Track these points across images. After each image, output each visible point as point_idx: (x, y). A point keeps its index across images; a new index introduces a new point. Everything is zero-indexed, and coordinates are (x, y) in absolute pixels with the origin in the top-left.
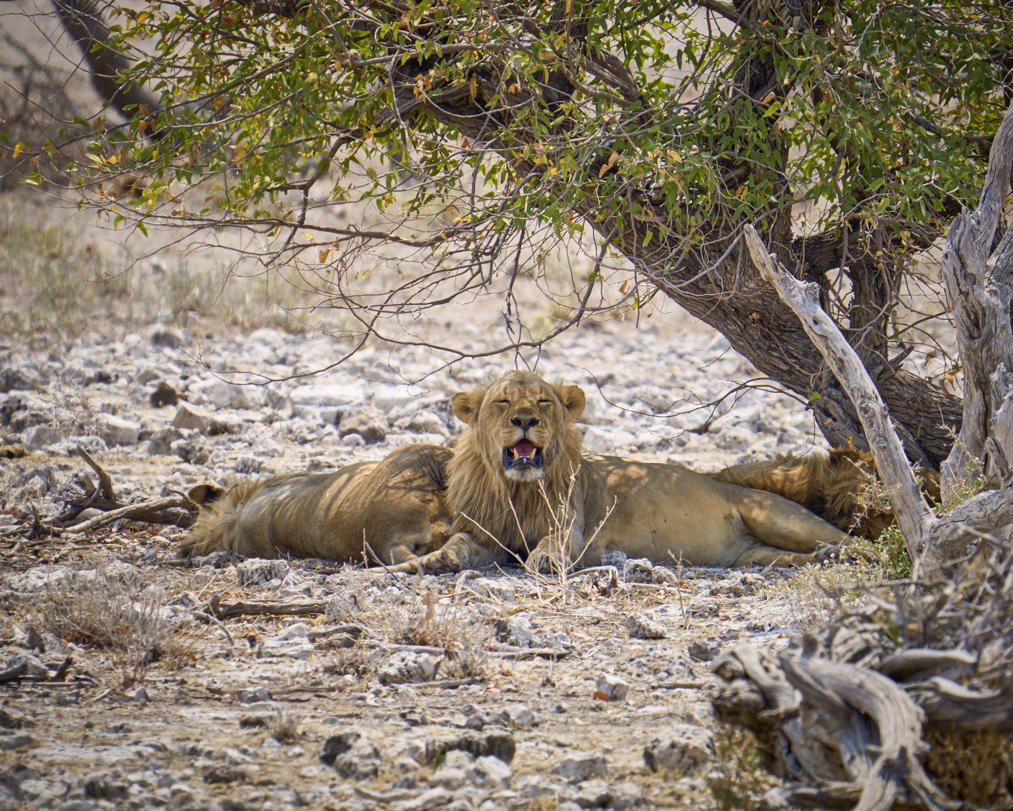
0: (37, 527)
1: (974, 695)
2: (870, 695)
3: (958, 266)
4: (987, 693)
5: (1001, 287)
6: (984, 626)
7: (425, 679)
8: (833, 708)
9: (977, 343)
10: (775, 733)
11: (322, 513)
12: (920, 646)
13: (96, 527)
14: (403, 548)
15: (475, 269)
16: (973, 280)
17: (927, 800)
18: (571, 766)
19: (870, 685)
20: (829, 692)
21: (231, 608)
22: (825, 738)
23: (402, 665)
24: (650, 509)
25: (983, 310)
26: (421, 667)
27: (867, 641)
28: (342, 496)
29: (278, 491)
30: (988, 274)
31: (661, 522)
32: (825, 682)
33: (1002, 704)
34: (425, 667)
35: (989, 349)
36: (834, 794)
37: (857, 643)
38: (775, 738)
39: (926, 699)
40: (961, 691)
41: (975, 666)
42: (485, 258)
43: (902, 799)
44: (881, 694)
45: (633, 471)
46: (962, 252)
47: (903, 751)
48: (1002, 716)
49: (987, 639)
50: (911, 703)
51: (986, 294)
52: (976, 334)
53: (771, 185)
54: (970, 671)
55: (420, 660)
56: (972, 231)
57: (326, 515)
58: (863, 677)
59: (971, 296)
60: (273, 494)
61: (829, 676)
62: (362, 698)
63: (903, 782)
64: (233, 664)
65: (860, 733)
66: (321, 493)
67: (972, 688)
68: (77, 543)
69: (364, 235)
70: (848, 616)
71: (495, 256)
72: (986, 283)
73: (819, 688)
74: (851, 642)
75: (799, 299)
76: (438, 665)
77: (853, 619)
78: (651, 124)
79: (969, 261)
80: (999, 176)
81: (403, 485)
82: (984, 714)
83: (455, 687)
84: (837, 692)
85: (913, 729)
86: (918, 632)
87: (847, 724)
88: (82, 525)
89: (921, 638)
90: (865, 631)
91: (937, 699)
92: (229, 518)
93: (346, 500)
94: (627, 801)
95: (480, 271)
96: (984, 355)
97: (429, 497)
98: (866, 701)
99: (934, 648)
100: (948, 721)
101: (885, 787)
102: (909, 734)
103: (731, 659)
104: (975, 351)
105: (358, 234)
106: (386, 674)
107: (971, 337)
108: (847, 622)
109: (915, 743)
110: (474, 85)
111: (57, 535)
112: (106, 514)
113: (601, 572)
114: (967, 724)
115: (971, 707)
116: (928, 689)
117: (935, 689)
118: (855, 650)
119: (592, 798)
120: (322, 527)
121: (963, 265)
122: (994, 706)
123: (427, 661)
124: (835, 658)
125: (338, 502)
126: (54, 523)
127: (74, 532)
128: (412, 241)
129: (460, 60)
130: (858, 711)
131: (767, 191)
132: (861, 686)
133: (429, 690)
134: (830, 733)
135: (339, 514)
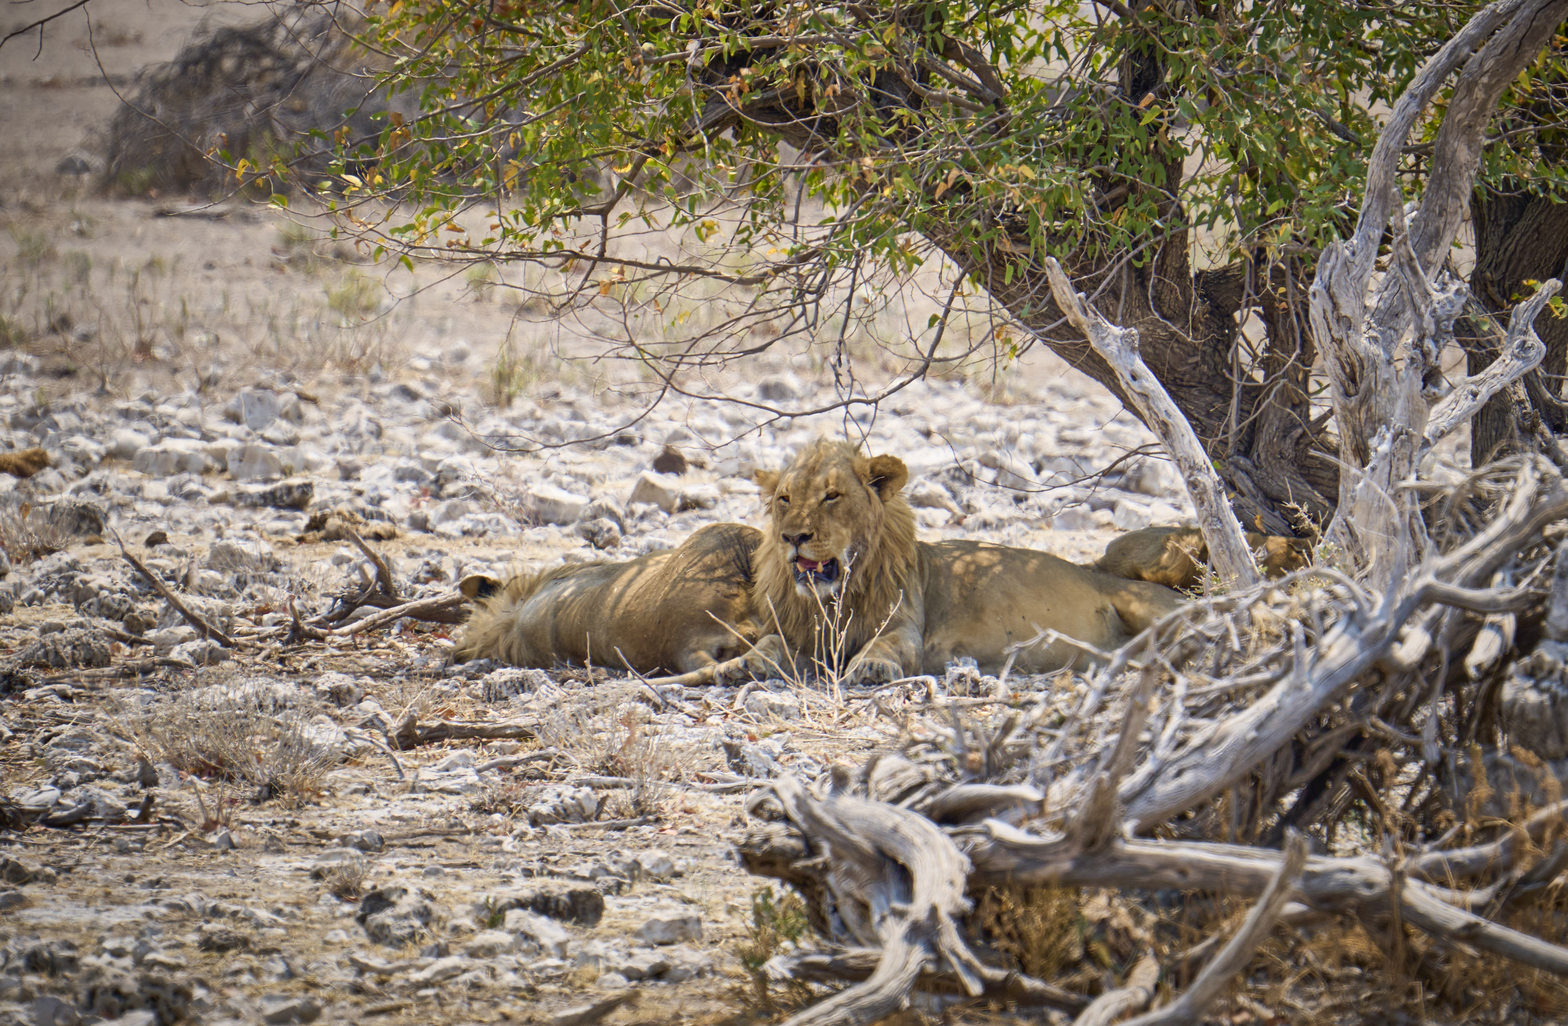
0: (296, 628)
1: (1033, 840)
2: (906, 841)
3: (1329, 307)
4: (1050, 837)
5: (1382, 333)
6: (1056, 755)
7: (586, 819)
8: (862, 858)
9: (1353, 402)
10: (820, 888)
11: (607, 612)
12: (982, 781)
13: (371, 629)
14: (703, 654)
15: (798, 310)
16: (1348, 324)
17: (959, 969)
18: (658, 928)
19: (906, 829)
20: (857, 838)
21: (431, 730)
22: (858, 894)
23: (557, 801)
24: (1005, 603)
25: (1361, 361)
26: (580, 804)
27: (924, 774)
28: (631, 592)
29: (563, 585)
30: (1367, 317)
31: (1018, 620)
32: (852, 825)
33: (1067, 851)
34: (585, 804)
35: (1369, 409)
36: (852, 962)
37: (912, 775)
38: (821, 894)
39: (976, 846)
40: (1019, 836)
41: (1040, 804)
42: (809, 297)
43: (930, 968)
44: (918, 840)
45: (983, 557)
46: (1334, 289)
47: (934, 911)
48: (1066, 866)
49: (1058, 771)
50: (953, 851)
51: (1364, 342)
52: (1352, 391)
53: (1155, 207)
54: (1034, 811)
55: (579, 795)
56: (1346, 263)
57: (612, 616)
58: (898, 819)
59: (1345, 344)
60: (557, 590)
61: (862, 819)
62: (499, 843)
63: (932, 947)
64: (368, 800)
65: (894, 887)
66: (607, 587)
67: (1032, 831)
68: (340, 648)
69: (680, 270)
70: (915, 742)
71: (821, 296)
72: (1364, 328)
73: (845, 832)
74: (902, 776)
75: (1113, 348)
76: (602, 802)
77: (921, 747)
78: (1007, 134)
79: (1342, 301)
80: (1379, 197)
81: (702, 576)
82: (1045, 863)
83: (621, 829)
84: (867, 838)
85: (952, 883)
86: (980, 763)
87: (879, 877)
88: (355, 626)
89: (984, 770)
90: (927, 762)
91: (988, 846)
92: (505, 618)
93: (636, 597)
94: (687, 971)
95: (804, 313)
96: (1363, 416)
97: (734, 591)
98: (900, 849)
99: (996, 783)
100: (1003, 872)
101: (908, 953)
102: (947, 889)
103: (771, 797)
104: (1351, 412)
105: (672, 268)
106: (537, 814)
107: (1347, 395)
108: (913, 750)
109: (953, 900)
110: (801, 85)
111: (320, 639)
112: (383, 612)
113: (915, 683)
114: (1025, 876)
115: (1028, 854)
116: (979, 833)
117: (987, 833)
118: (905, 786)
119: (644, 967)
120: (608, 629)
121: (1335, 306)
122: (1056, 853)
123: (588, 796)
124: (874, 795)
125: (627, 598)
126: (318, 624)
127: (342, 635)
128: (736, 276)
129: (784, 56)
130: (894, 861)
131: (1150, 213)
132: (895, 830)
133: (589, 832)
134: (861, 887)
135: (627, 614)
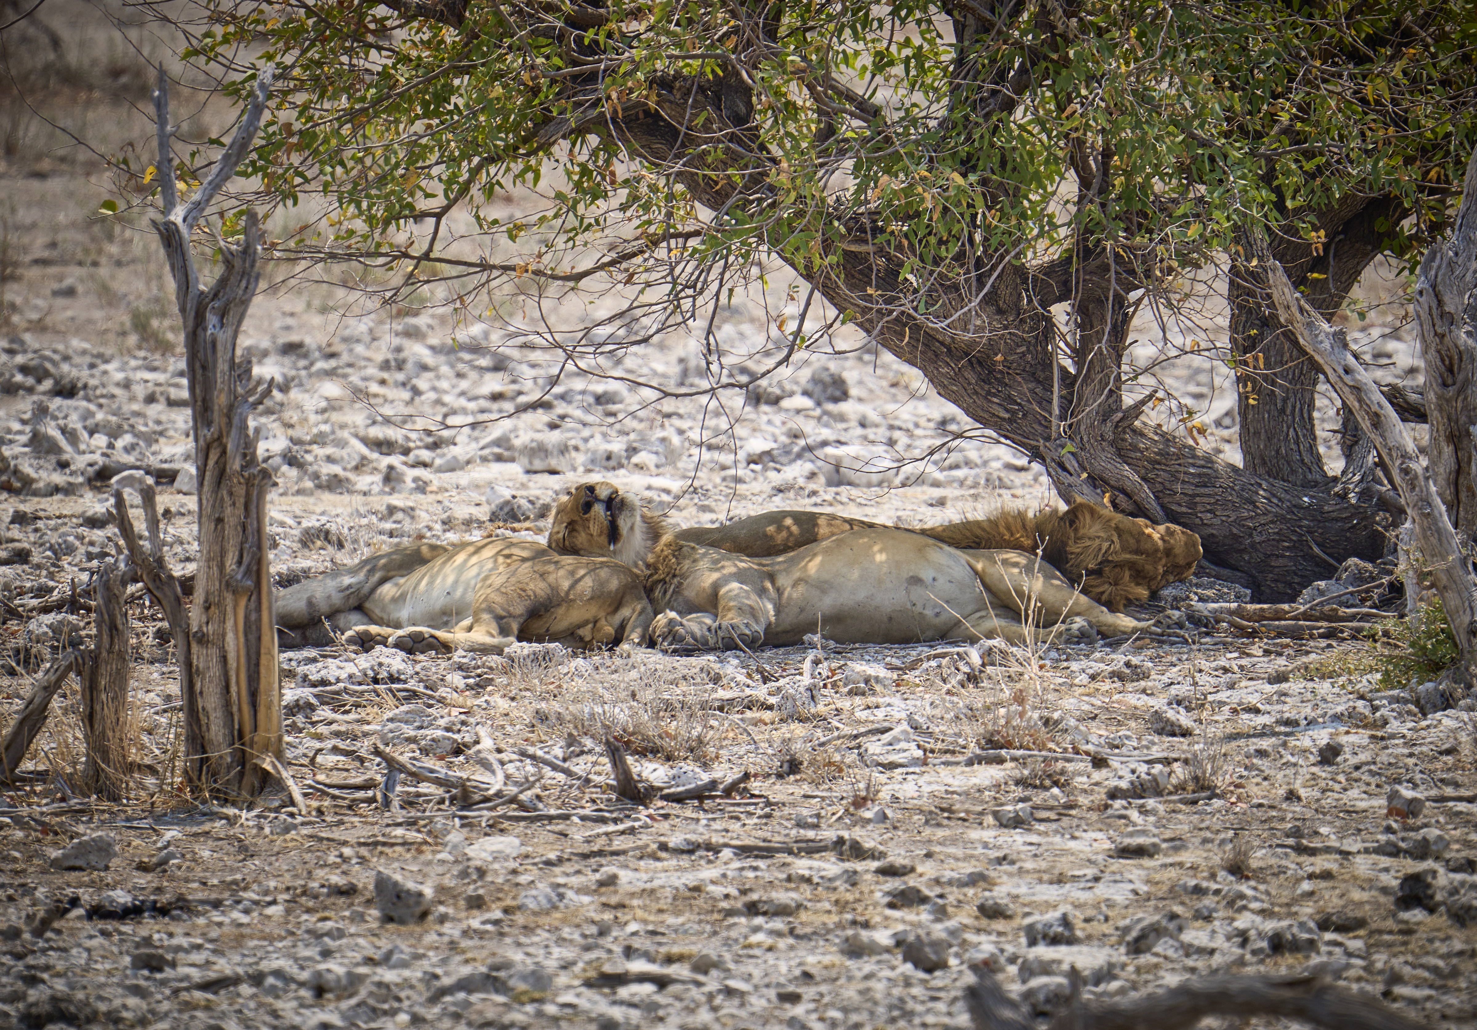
3: (1434, 305)
7: (1159, 793)
9: (1451, 392)
16: (1451, 320)
23: (1134, 777)
25: (1460, 353)
26: (1155, 780)
34: (1160, 780)
35: (1466, 399)
46: (1440, 288)
51: (1463, 336)
52: (1450, 381)
55: (1154, 771)
56: (1451, 265)
59: (1447, 339)
76: (1169, 777)
79: (1447, 299)
104: (1448, 401)
106: (1117, 789)
107: (1445, 385)
110: (653, 98)
121: (1440, 303)
123: (1161, 772)
